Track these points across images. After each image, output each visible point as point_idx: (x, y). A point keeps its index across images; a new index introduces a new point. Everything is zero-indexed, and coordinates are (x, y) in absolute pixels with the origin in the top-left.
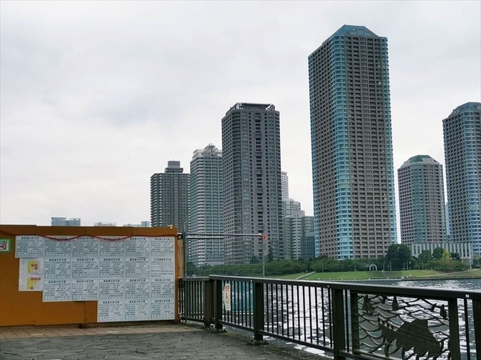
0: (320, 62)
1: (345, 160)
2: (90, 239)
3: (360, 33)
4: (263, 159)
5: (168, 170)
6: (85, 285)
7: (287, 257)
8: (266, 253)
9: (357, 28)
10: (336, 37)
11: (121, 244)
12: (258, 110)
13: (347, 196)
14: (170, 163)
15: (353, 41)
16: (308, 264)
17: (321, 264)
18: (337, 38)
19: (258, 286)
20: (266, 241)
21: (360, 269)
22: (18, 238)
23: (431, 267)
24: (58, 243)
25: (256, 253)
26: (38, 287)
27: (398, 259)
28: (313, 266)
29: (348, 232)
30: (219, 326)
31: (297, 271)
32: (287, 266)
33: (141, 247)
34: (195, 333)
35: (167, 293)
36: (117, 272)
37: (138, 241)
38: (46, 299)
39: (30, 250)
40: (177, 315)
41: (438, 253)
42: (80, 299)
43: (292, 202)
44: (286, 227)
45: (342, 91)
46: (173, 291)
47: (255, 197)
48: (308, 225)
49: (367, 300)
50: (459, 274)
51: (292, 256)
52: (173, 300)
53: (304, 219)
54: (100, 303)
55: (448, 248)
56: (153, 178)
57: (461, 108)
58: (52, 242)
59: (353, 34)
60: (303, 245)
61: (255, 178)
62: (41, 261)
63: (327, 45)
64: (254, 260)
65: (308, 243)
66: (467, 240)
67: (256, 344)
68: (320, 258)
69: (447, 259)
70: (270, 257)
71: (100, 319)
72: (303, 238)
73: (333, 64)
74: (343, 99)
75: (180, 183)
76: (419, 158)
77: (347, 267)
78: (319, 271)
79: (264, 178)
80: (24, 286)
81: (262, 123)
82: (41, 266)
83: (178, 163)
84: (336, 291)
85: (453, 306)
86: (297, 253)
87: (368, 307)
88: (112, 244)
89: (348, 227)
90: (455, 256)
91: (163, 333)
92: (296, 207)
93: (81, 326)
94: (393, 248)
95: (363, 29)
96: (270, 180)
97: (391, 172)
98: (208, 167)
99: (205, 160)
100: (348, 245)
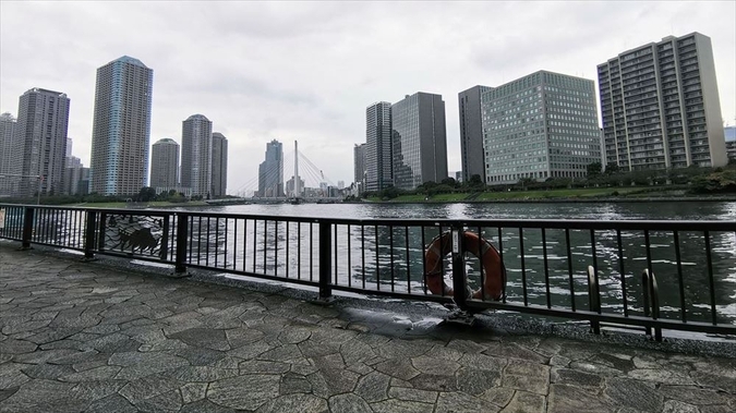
0: (105, 75)
1: (117, 136)
3: (136, 63)
4: (53, 128)
7: (66, 193)
8: (48, 190)
9: (134, 60)
10: (119, 61)
12: (52, 95)
15: (130, 66)
16: (81, 197)
17: (92, 197)
19: (30, 211)
20: (49, 182)
21: (120, 201)
23: (167, 200)
25: (40, 190)
27: (147, 195)
28: (86, 199)
29: (114, 178)
31: (73, 202)
32: (66, 198)
41: (173, 192)
43: (74, 158)
44: (67, 174)
47: (43, 152)
48: (85, 173)
49: (112, 218)
50: (182, 204)
51: (70, 193)
53: (82, 169)
55: (178, 190)
57: (193, 116)
59: (131, 62)
60: (79, 185)
61: (44, 139)
63: (111, 64)
65: (83, 185)
66: (189, 186)
68: (91, 194)
69: (177, 196)
70: (52, 192)
72: (80, 181)
76: (166, 140)
77: (112, 199)
78: (90, 202)
79: (52, 140)
81: (55, 104)
84: (91, 214)
85: (167, 219)
86: (74, 190)
87: (113, 222)
89: (114, 176)
90: (182, 194)
92: (77, 161)
94: (145, 189)
95: (138, 61)
96: (58, 142)
97: (148, 146)
100: (114, 187)
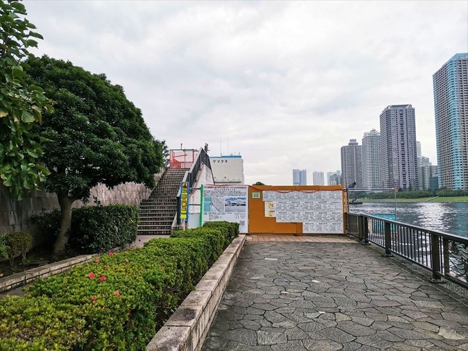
1: (458, 133)
2: (298, 192)
4: (405, 135)
5: (350, 144)
6: (296, 215)
7: (421, 189)
8: (408, 186)
10: (450, 61)
11: (313, 194)
12: (401, 108)
13: (459, 153)
14: (351, 140)
15: (462, 62)
16: (434, 192)
17: (442, 192)
18: (452, 62)
20: (407, 180)
22: (264, 192)
24: (282, 194)
25: (402, 186)
26: (274, 215)
28: (437, 193)
29: (460, 174)
30: (367, 242)
31: (428, 196)
32: (421, 193)
33: (324, 196)
34: (353, 244)
35: (339, 220)
36: (312, 209)
37: (322, 193)
38: (278, 221)
39: (269, 197)
40: (345, 232)
42: (294, 221)
43: (423, 158)
44: (420, 172)
45: (455, 92)
46: (342, 219)
47: (400, 156)
48: (434, 171)
49: (454, 244)
51: (424, 188)
52: (342, 224)
53: (431, 167)
54: (304, 224)
56: (342, 148)
58: (279, 194)
59: (462, 58)
60: (431, 182)
61: (400, 146)
62: (275, 203)
64: (400, 190)
65: (434, 181)
67: (387, 257)
68: (441, 189)
70: (410, 188)
71: (304, 232)
72: (431, 178)
73: (450, 78)
74: (456, 97)
75: (356, 150)
77: (460, 194)
78: (441, 196)
79: (406, 145)
80: (267, 215)
81: (404, 115)
82: (275, 205)
83: (355, 140)
86: (427, 186)
87: (455, 249)
88: (309, 194)
89: (460, 171)
91: (335, 243)
92: (426, 160)
93: (295, 235)
96: (410, 146)
98: (372, 141)
99: (370, 138)
100: (460, 181)
